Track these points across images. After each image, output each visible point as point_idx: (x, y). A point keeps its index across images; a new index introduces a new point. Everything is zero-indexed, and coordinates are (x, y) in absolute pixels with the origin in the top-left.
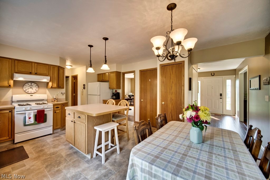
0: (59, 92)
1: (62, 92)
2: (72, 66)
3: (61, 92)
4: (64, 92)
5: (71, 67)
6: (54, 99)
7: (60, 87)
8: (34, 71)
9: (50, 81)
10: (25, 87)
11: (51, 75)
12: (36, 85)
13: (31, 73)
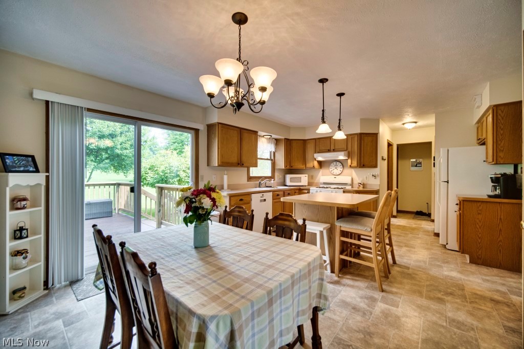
0: (369, 174)
1: (374, 174)
2: (416, 122)
3: (372, 174)
4: (376, 174)
5: (414, 125)
6: (359, 183)
7: (363, 165)
8: (332, 148)
9: (348, 158)
10: (331, 167)
11: (350, 149)
12: (340, 164)
13: (329, 151)
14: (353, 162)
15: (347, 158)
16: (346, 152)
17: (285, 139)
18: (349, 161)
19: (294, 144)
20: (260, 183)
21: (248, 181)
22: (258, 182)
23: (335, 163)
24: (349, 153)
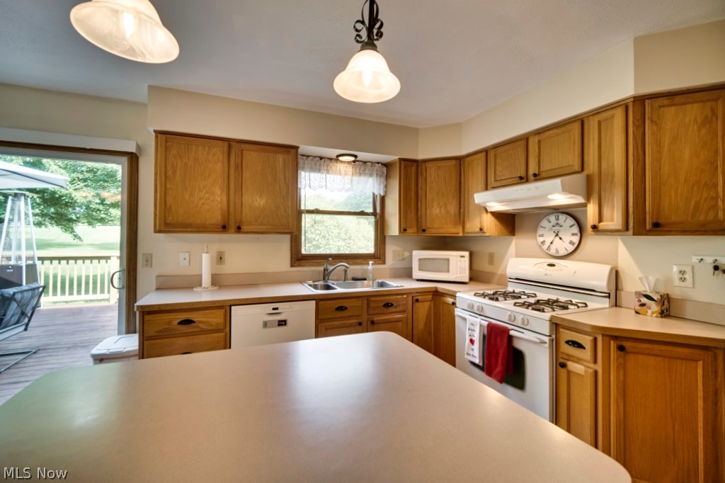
7: (656, 225)
8: (533, 169)
9: (588, 198)
10: (540, 231)
11: (592, 165)
12: (571, 221)
13: (523, 180)
14: (606, 212)
15: (580, 200)
16: (579, 179)
17: (401, 160)
18: (592, 209)
19: (431, 173)
20: (325, 270)
21: (292, 266)
22: (322, 268)
23: (552, 218)
24: (589, 179)
